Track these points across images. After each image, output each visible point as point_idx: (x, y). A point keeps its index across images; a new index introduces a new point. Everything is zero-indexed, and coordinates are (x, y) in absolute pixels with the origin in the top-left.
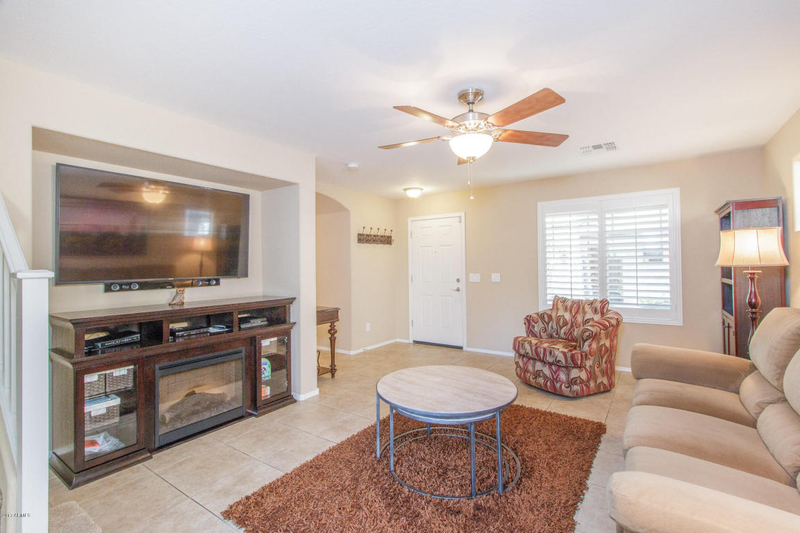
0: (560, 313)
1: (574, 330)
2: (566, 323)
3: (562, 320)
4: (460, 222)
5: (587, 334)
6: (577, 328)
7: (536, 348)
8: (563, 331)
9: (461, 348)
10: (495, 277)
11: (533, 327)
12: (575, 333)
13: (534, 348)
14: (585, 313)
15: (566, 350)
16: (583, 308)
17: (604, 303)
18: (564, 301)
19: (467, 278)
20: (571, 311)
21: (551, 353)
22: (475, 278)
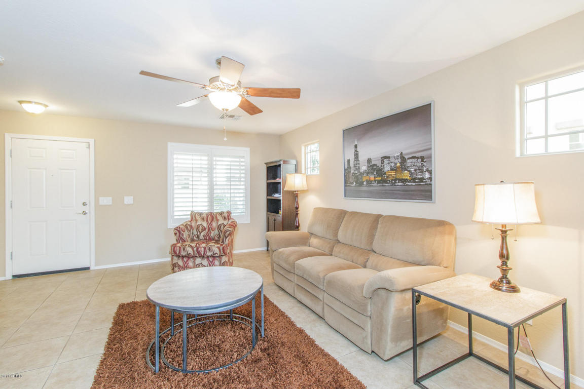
0: (199, 223)
1: (211, 233)
2: (204, 229)
3: (201, 227)
4: (89, 147)
5: (228, 233)
6: (213, 231)
7: (197, 249)
8: (202, 234)
9: (88, 268)
10: (128, 200)
11: (183, 235)
12: (212, 235)
13: (195, 249)
14: (218, 220)
15: (219, 246)
16: (216, 217)
17: (229, 213)
18: (200, 214)
19: (97, 200)
20: (207, 221)
21: (210, 249)
22: (105, 201)
